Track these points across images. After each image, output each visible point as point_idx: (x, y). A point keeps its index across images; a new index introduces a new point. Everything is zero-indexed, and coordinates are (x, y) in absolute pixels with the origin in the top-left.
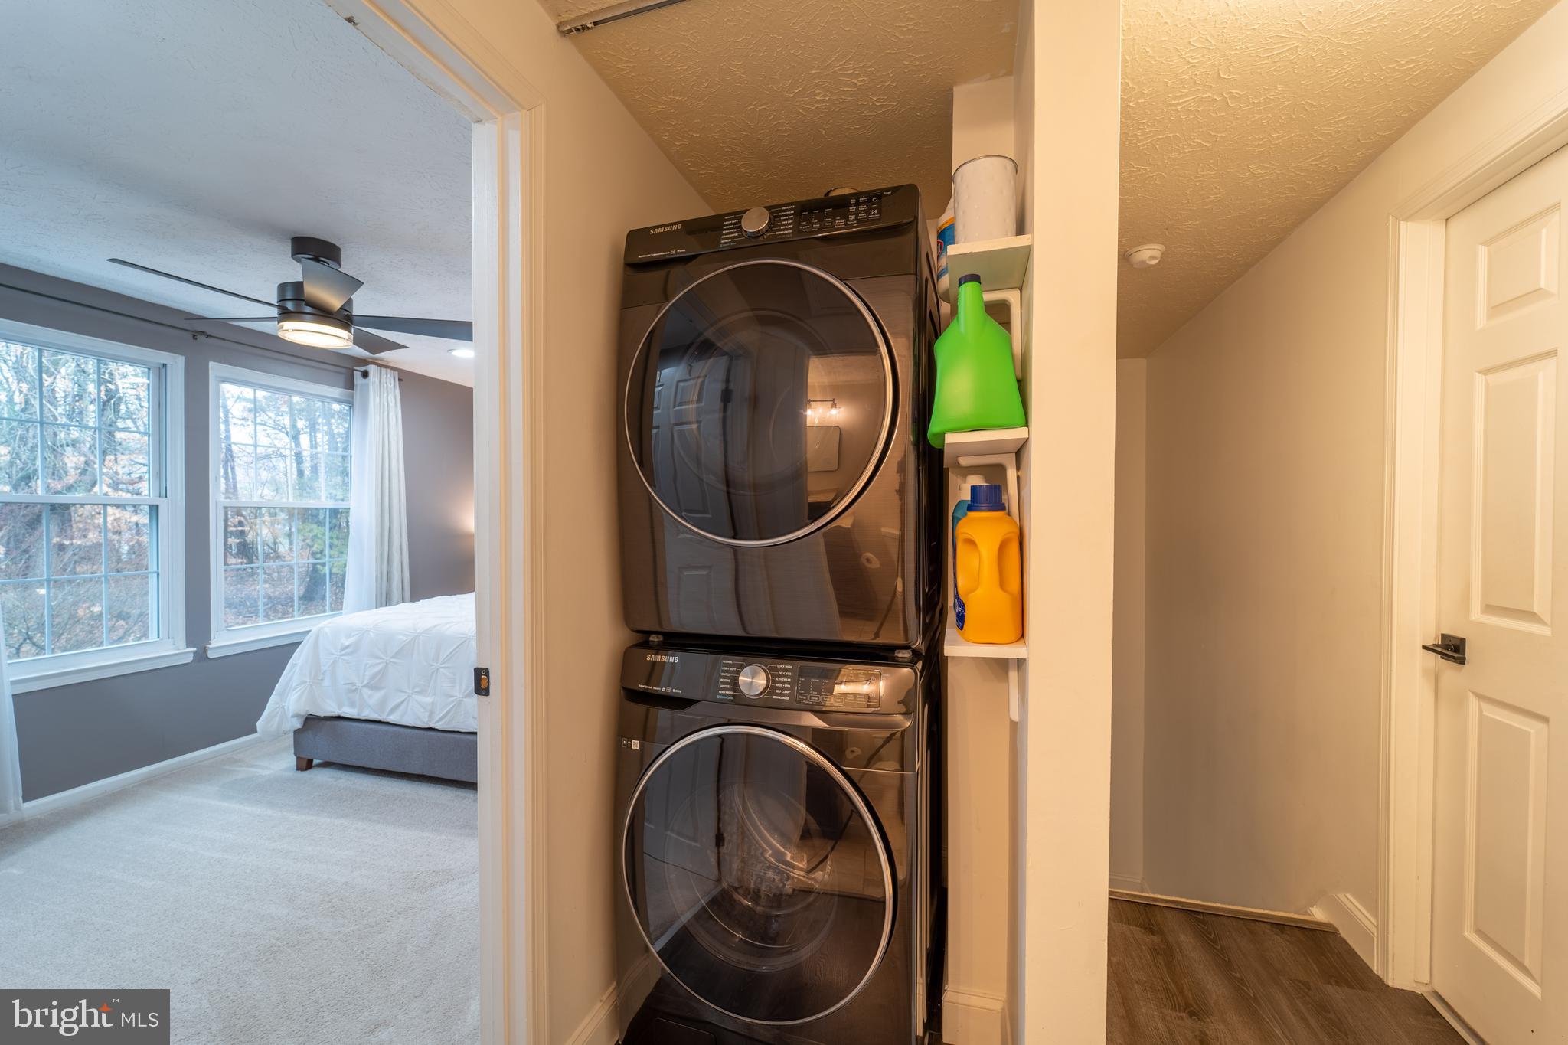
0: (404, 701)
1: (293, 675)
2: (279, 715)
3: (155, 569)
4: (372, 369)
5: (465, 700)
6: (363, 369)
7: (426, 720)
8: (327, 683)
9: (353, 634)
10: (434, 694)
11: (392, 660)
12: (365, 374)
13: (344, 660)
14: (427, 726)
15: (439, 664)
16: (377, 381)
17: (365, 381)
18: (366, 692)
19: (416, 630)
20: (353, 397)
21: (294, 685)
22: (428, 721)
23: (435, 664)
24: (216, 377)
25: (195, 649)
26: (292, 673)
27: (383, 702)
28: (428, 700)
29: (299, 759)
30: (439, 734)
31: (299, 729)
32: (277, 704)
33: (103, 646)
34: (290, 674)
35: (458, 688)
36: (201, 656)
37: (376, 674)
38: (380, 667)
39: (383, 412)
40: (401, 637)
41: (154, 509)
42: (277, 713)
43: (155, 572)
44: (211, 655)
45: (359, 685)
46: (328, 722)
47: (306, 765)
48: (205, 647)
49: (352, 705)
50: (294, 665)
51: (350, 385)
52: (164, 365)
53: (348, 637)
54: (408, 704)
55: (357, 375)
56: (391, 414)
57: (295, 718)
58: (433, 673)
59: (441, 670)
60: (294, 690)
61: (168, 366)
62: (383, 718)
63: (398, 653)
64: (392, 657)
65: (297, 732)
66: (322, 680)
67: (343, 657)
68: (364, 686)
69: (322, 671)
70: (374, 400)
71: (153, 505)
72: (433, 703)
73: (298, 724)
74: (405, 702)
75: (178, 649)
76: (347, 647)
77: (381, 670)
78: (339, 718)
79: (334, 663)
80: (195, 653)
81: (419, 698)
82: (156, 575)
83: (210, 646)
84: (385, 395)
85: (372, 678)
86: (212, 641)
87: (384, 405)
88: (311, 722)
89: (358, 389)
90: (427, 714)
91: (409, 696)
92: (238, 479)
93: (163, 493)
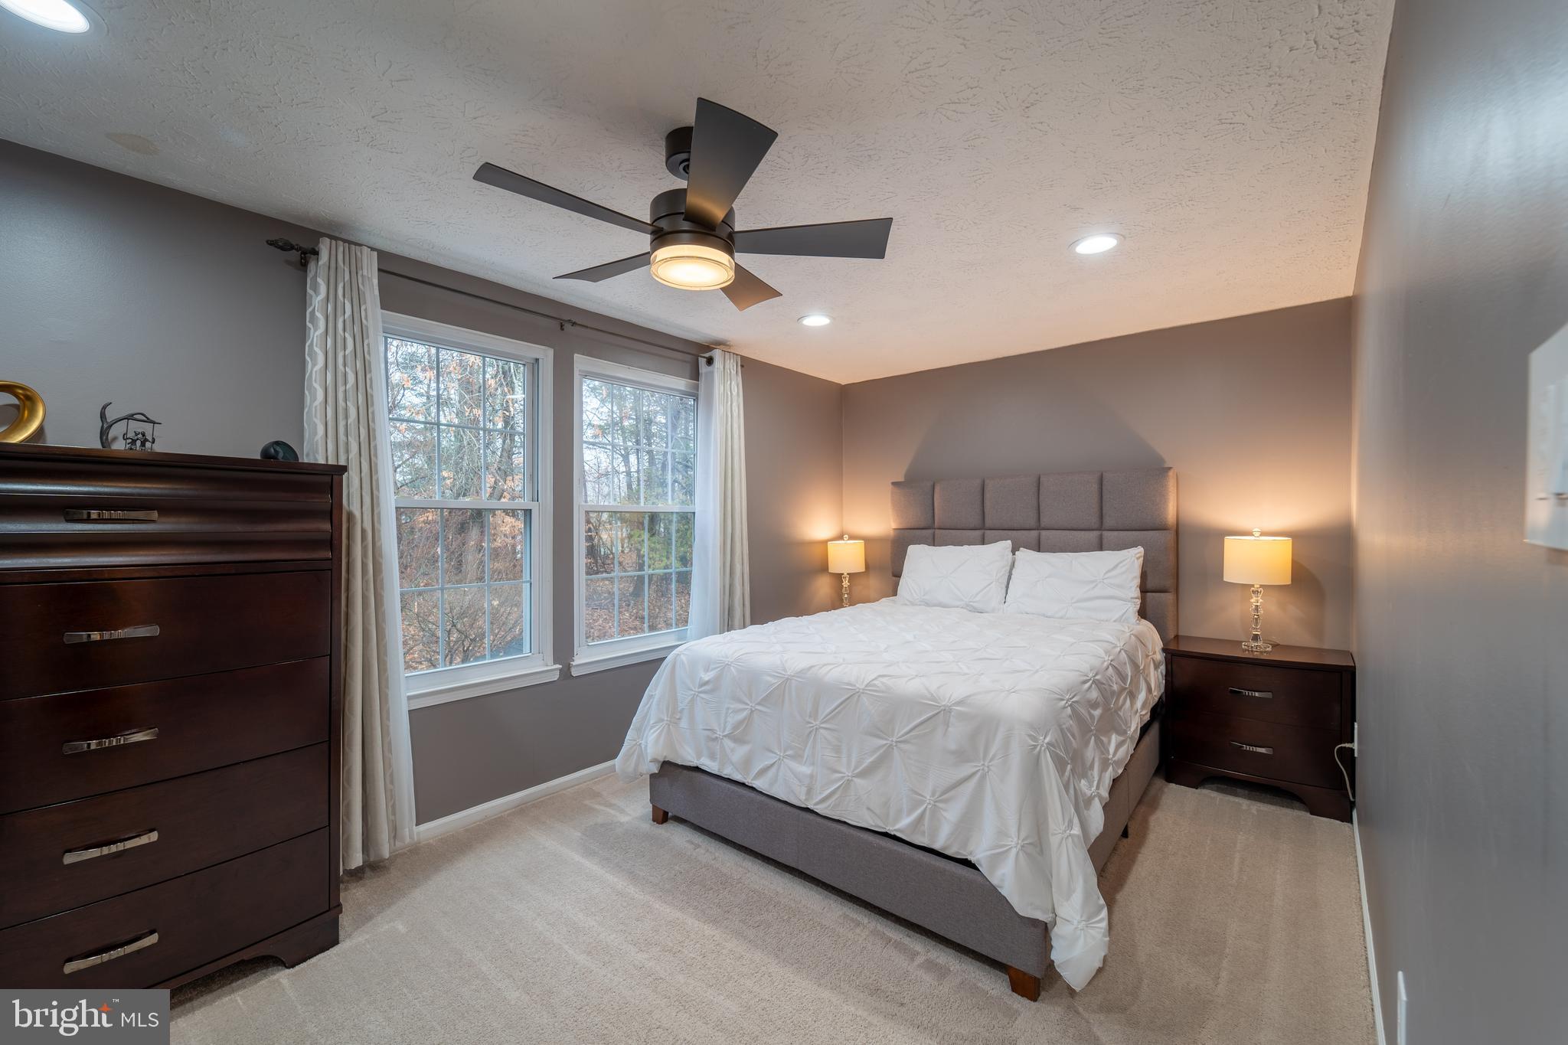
0: (772, 765)
1: (649, 708)
2: (636, 753)
3: (528, 579)
4: (717, 354)
5: (855, 779)
6: (707, 355)
7: (803, 797)
8: (684, 724)
9: (714, 666)
10: (813, 764)
11: (758, 707)
12: (710, 361)
13: (703, 698)
14: (803, 806)
15: (818, 723)
16: (722, 367)
17: (710, 368)
18: (728, 743)
19: (785, 670)
20: (697, 388)
21: (652, 722)
22: (806, 800)
23: (813, 722)
24: (580, 371)
25: (561, 666)
26: (650, 703)
27: (747, 762)
28: (805, 770)
29: (654, 808)
30: (819, 820)
31: (655, 774)
32: (635, 740)
33: (485, 660)
34: (647, 707)
35: (844, 760)
36: (566, 672)
37: (741, 722)
38: (745, 714)
39: (727, 402)
40: (769, 679)
41: (528, 513)
42: (635, 751)
43: (527, 582)
44: (575, 673)
45: (719, 733)
46: (685, 772)
47: (662, 817)
48: (570, 664)
49: (712, 757)
50: (651, 696)
51: (695, 375)
52: (537, 360)
53: (707, 670)
54: (778, 770)
55: (702, 362)
56: (734, 404)
57: (652, 763)
58: (810, 732)
59: (821, 731)
60: (651, 729)
61: (540, 361)
62: (748, 781)
63: (765, 699)
64: (759, 704)
65: (652, 776)
66: (679, 719)
67: (702, 695)
68: (725, 736)
69: (679, 709)
70: (718, 389)
71: (527, 510)
72: (812, 776)
73: (655, 769)
74: (776, 766)
75: (547, 666)
76: (707, 683)
77: (745, 719)
78: (697, 769)
79: (692, 701)
80: (561, 670)
81: (793, 765)
82: (528, 584)
83: (574, 663)
84: (729, 382)
85: (736, 727)
86: (575, 658)
87: (727, 394)
88: (668, 769)
89: (702, 379)
90: (804, 790)
91: (779, 759)
92: (588, 493)
93: (535, 498)
